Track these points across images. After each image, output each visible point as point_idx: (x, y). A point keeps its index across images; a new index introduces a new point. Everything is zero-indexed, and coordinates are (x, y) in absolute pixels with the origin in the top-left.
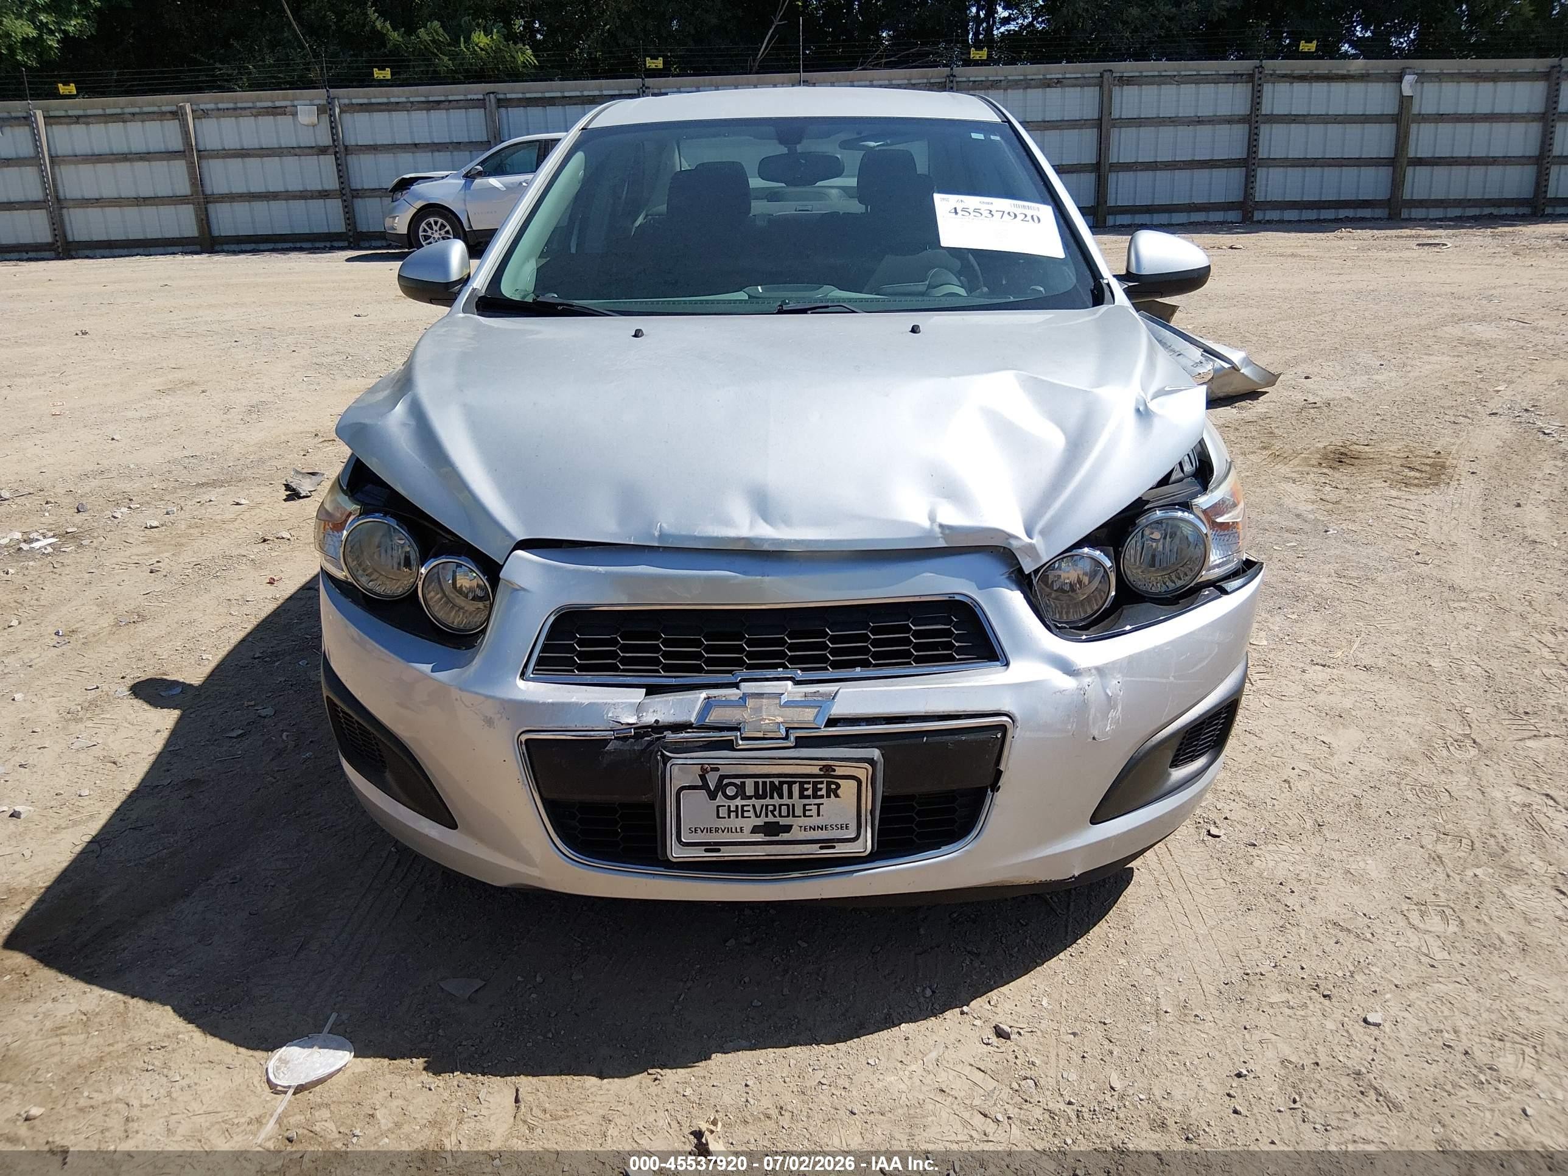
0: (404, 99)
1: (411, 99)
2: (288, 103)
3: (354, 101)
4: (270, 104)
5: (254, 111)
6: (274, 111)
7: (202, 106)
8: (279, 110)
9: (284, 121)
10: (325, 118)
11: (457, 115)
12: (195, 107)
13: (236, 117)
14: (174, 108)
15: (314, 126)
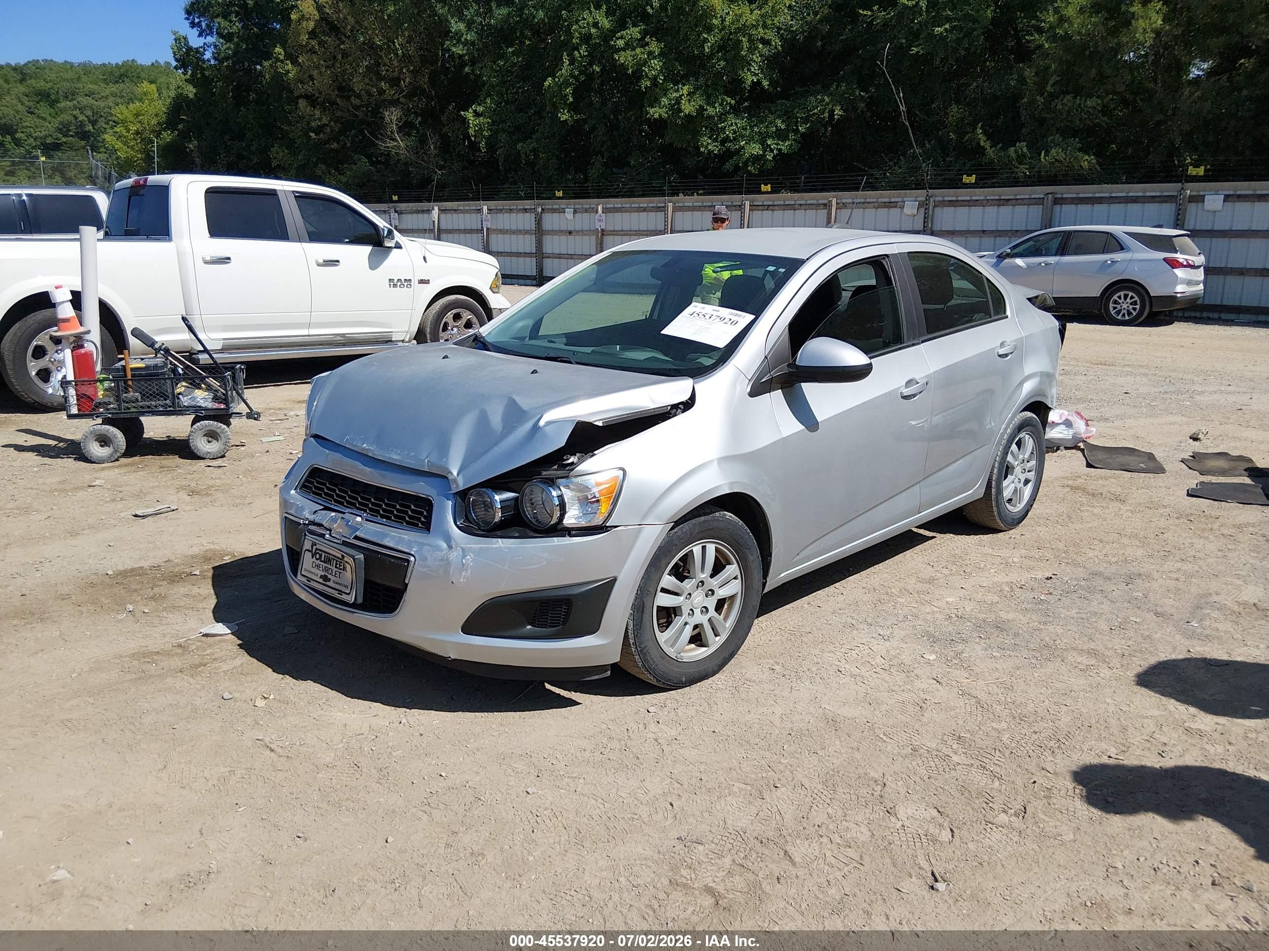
0: (982, 198)
1: (988, 198)
2: (900, 199)
3: (946, 199)
4: (887, 200)
5: (876, 205)
6: (889, 205)
7: (844, 201)
8: (892, 205)
9: (895, 211)
10: (922, 210)
11: (1021, 210)
12: (839, 201)
13: (864, 209)
14: (826, 201)
15: (914, 216)
